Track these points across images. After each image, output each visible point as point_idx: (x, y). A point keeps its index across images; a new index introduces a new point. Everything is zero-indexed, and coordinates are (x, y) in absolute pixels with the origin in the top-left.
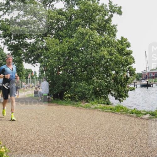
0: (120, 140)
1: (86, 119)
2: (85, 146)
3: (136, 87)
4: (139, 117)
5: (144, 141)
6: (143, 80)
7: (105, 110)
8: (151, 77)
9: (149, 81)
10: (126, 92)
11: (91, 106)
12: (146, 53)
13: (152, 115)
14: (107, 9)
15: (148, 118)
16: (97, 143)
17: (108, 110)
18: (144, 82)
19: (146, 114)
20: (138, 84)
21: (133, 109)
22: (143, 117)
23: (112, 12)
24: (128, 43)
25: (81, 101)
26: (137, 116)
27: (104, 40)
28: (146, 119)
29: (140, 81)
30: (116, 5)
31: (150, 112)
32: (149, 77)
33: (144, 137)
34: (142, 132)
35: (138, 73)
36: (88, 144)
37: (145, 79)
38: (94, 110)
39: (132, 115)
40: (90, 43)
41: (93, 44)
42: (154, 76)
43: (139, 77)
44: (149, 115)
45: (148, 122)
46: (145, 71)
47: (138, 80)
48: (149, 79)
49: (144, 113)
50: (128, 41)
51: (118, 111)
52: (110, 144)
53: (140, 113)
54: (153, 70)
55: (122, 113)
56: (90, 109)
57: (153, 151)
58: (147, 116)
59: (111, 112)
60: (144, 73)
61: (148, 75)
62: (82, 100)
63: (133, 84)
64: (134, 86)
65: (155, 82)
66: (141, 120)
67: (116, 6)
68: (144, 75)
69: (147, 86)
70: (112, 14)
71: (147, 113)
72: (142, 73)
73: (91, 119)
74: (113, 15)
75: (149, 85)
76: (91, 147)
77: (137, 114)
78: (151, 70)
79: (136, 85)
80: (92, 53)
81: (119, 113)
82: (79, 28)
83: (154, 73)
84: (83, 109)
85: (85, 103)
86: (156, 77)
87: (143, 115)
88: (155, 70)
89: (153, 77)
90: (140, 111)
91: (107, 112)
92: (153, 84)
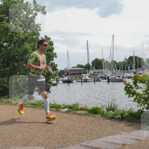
0: (39, 133)
1: (7, 115)
2: (1, 142)
3: (59, 83)
4: (58, 110)
5: (61, 133)
6: (65, 77)
7: (27, 105)
8: (72, 74)
9: (70, 77)
10: (48, 88)
11: (13, 102)
12: (68, 52)
13: (70, 109)
14: (32, 7)
15: (66, 111)
16: (15, 138)
17: (30, 105)
18: (66, 78)
19: (64, 108)
20: (61, 80)
21: (54, 103)
22: (62, 110)
23: (36, 11)
24: (51, 42)
25: (3, 96)
26: (56, 110)
27: (27, 37)
28: (65, 112)
29: (62, 77)
30: (40, 4)
31: (68, 106)
32: (70, 74)
33: (61, 129)
34: (60, 125)
35: (60, 70)
36: (6, 140)
37: (66, 76)
38: (16, 105)
39: (52, 109)
40: (13, 39)
41: (16, 40)
42: (74, 72)
43: (62, 73)
44: (67, 108)
45: (66, 115)
46: (67, 68)
47: (61, 76)
48: (70, 75)
49: (63, 106)
50: (51, 40)
51: (39, 106)
52: (28, 138)
53: (59, 107)
54: (74, 67)
55: (43, 108)
56: (11, 105)
57: (68, 142)
58: (66, 110)
59: (32, 106)
60: (66, 70)
61: (70, 72)
62: (5, 96)
63: (55, 80)
64: (57, 82)
65: (75, 78)
66: (60, 113)
67: (40, 6)
68: (66, 71)
69: (69, 82)
70: (37, 12)
71: (66, 107)
72: (65, 70)
73: (11, 115)
74: (37, 14)
75: (70, 81)
76: (9, 143)
77: (57, 108)
78: (72, 68)
79: (59, 81)
80: (15, 48)
81: (40, 108)
82: (4, 23)
83: (74, 70)
84: (4, 105)
85: (7, 98)
86: (76, 74)
87: (62, 109)
88: (76, 67)
89: (74, 74)
90: (59, 105)
91: (28, 107)
92: (74, 80)
